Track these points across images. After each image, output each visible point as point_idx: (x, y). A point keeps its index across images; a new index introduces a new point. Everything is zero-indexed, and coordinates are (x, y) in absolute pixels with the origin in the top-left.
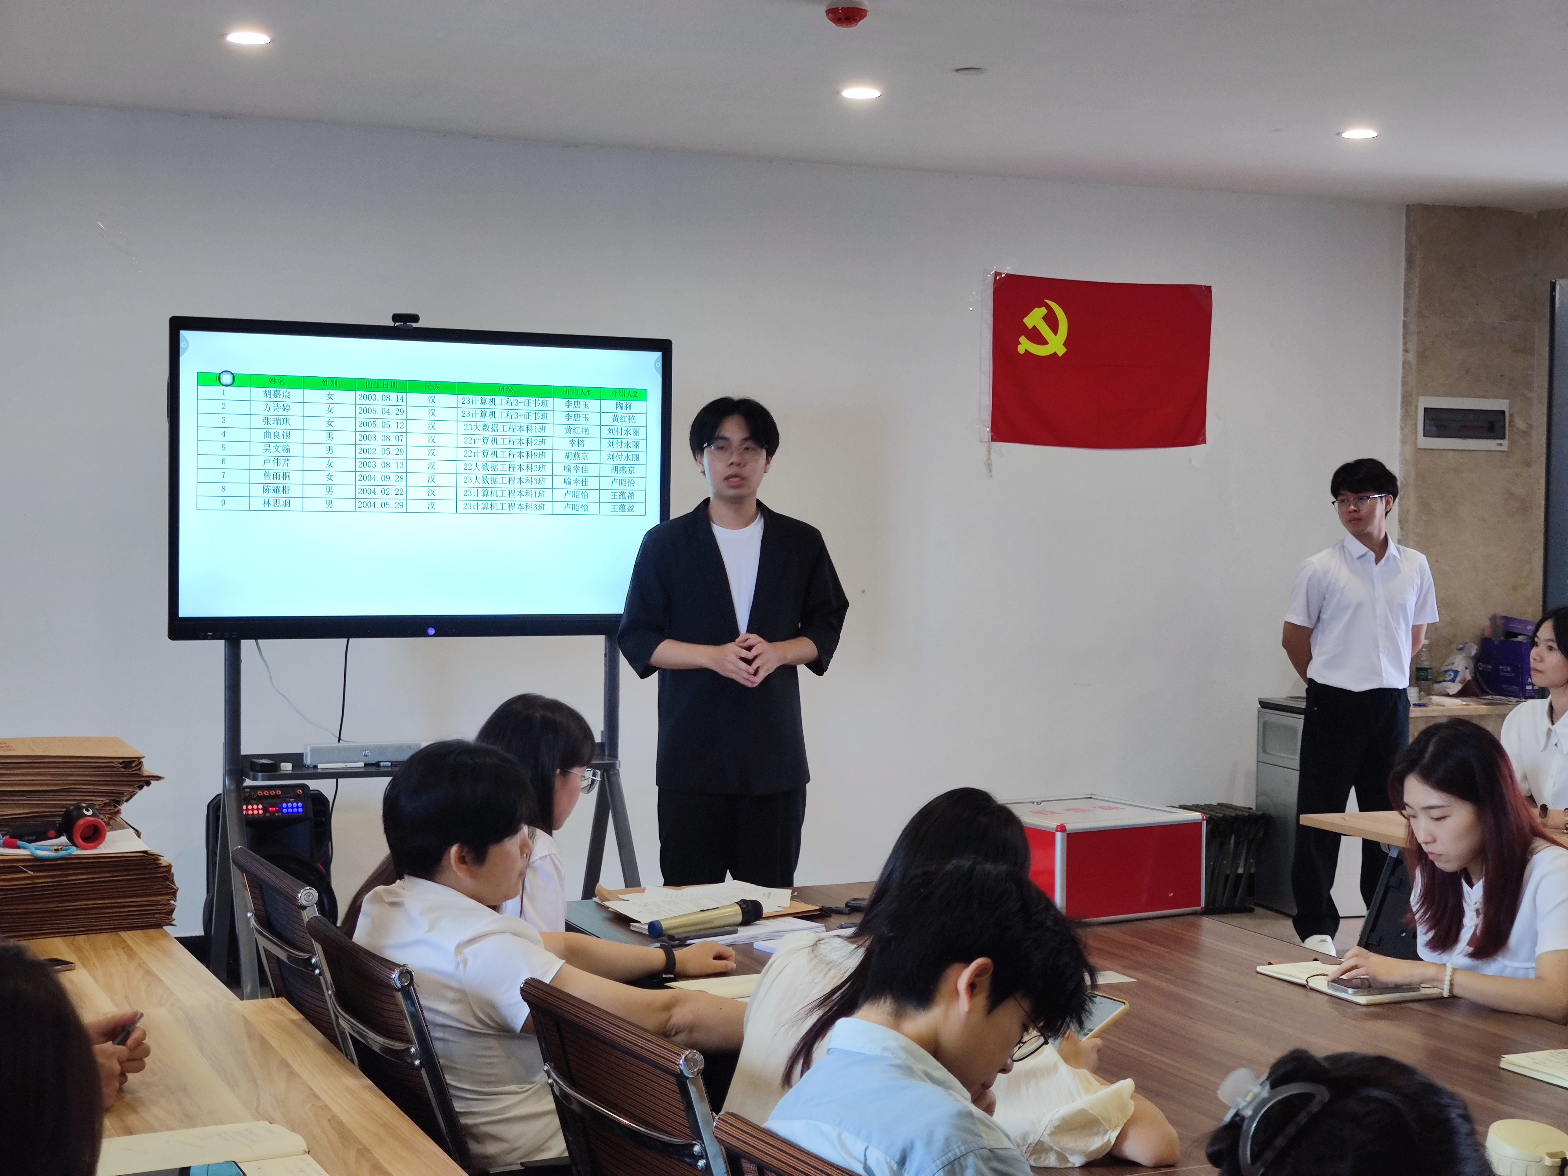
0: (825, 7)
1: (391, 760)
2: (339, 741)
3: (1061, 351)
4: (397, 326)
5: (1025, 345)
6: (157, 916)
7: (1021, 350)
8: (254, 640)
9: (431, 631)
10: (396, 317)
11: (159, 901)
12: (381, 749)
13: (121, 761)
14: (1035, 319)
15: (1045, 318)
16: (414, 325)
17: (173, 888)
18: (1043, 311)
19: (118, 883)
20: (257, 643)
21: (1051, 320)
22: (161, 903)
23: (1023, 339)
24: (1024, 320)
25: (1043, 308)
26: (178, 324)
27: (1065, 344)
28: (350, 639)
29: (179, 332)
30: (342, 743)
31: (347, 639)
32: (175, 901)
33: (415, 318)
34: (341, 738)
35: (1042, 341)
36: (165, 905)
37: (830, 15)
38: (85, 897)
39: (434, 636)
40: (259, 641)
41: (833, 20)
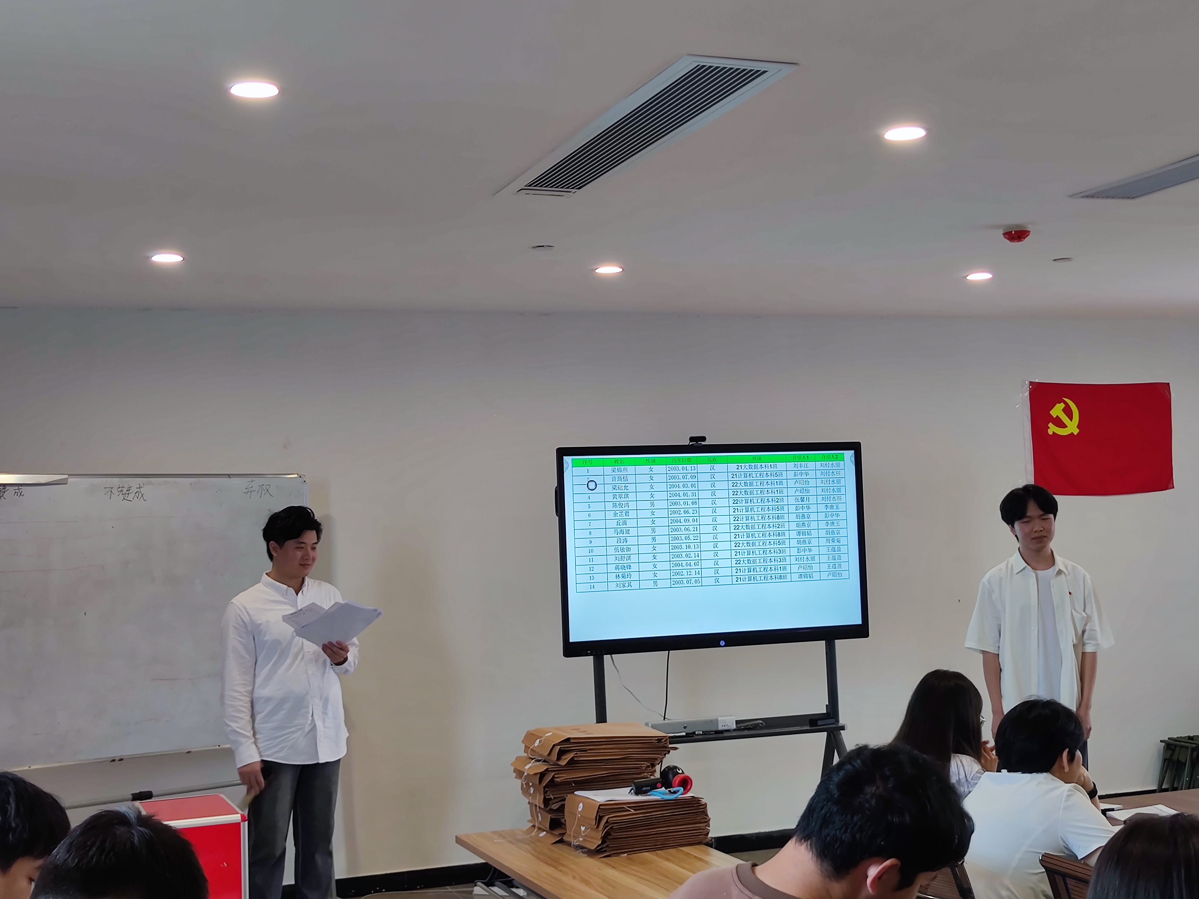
0: (1002, 230)
1: (703, 730)
2: (664, 720)
3: (1076, 431)
4: (691, 444)
5: (1052, 429)
6: (700, 836)
7: (1050, 432)
8: (609, 656)
9: (722, 643)
10: (692, 439)
11: (700, 827)
12: (694, 723)
13: (656, 738)
14: (1057, 411)
15: (1064, 410)
16: (703, 443)
17: (706, 819)
18: (1062, 405)
19: (679, 816)
20: (612, 657)
21: (1068, 411)
22: (702, 828)
23: (1051, 425)
24: (1051, 412)
25: (1062, 403)
26: (562, 453)
27: (1078, 427)
28: (670, 651)
29: (563, 458)
30: (666, 721)
31: (668, 652)
32: (709, 827)
33: (704, 439)
34: (666, 717)
35: (1063, 425)
36: (704, 829)
37: (1007, 236)
38: (661, 826)
39: (724, 646)
40: (613, 655)
41: (1008, 239)
